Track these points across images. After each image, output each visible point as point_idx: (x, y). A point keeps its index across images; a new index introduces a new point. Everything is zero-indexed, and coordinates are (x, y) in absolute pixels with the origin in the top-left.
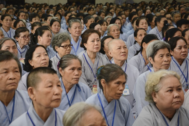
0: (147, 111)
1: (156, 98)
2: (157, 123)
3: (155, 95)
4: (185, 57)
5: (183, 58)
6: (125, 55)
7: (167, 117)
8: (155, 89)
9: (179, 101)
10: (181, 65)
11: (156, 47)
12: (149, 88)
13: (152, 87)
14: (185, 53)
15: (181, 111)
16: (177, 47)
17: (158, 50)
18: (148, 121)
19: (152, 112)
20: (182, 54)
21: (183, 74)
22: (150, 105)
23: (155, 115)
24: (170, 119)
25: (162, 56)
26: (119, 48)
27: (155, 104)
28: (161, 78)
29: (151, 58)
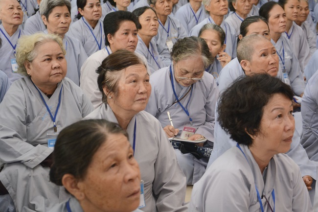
0: (18, 86)
1: (30, 69)
2: (31, 102)
3: (29, 65)
4: (98, 18)
5: (96, 19)
6: (19, 18)
7: (45, 94)
8: (29, 57)
9: (60, 73)
10: (94, 28)
11: (52, 3)
12: (19, 56)
13: (24, 56)
14: (97, 13)
15: (64, 85)
16: (88, 5)
17: (54, 7)
18: (18, 100)
19: (24, 88)
20: (95, 13)
21: (96, 39)
22: (23, 79)
23: (29, 92)
24: (49, 96)
25: (58, 16)
26: (11, 8)
27: (30, 77)
28: (36, 44)
29: (45, 17)
